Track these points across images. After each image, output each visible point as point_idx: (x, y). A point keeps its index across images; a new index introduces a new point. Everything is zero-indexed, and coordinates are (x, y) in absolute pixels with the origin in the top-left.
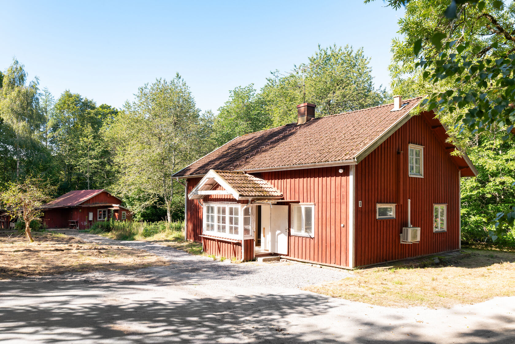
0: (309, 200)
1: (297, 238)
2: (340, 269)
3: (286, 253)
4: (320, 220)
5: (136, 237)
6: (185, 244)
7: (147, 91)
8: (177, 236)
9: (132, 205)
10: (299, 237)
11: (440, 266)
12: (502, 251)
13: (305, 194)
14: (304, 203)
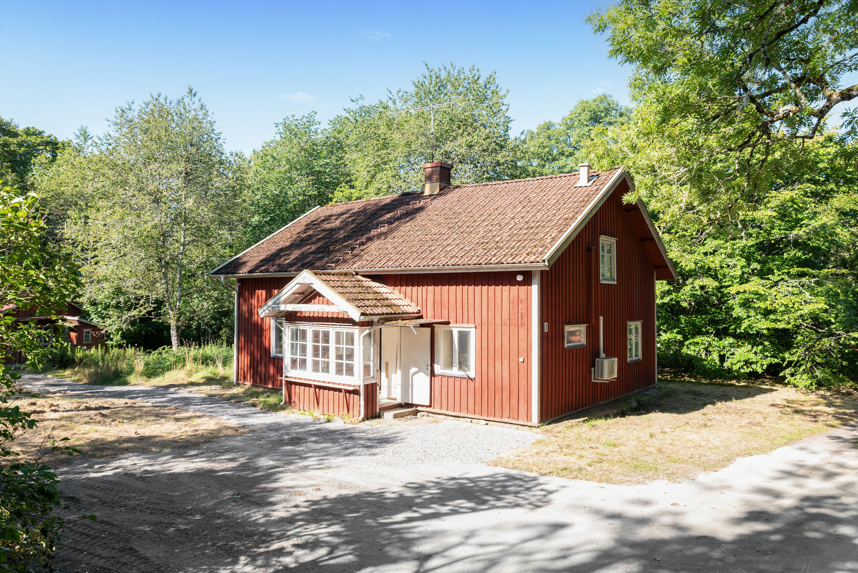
0: (465, 320)
1: (445, 379)
2: (517, 426)
3: (428, 404)
4: (485, 352)
5: (132, 379)
6: (235, 391)
7: (133, 114)
8: (210, 375)
9: (103, 318)
10: (449, 377)
11: (642, 411)
12: (699, 383)
13: (460, 311)
14: (458, 325)
